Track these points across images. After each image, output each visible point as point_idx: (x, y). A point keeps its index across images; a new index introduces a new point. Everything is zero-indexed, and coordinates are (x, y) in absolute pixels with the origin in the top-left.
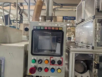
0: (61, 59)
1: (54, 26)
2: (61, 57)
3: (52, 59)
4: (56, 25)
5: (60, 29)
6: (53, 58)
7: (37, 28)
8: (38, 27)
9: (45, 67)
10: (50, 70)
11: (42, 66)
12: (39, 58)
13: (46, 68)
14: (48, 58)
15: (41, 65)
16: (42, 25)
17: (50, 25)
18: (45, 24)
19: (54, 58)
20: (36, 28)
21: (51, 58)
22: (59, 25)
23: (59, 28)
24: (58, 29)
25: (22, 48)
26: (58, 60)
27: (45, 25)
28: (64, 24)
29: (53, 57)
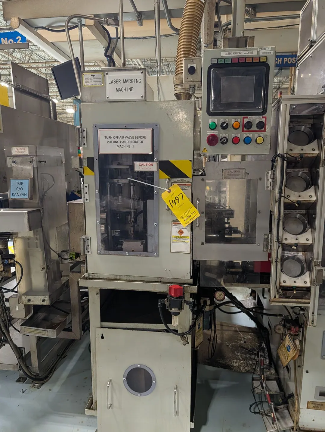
0: (264, 119)
1: (251, 54)
2: (264, 116)
3: (246, 120)
4: (255, 53)
5: (263, 59)
6: (247, 118)
7: (219, 63)
8: (219, 60)
9: (233, 135)
10: (242, 142)
11: (227, 135)
12: (221, 120)
13: (236, 138)
14: (239, 119)
15: (226, 133)
16: (227, 55)
17: (243, 54)
18: (234, 52)
19: (251, 118)
20: (216, 62)
21: (244, 118)
22: (261, 54)
23: (260, 58)
24: (258, 61)
25: (190, 103)
26: (257, 122)
27: (234, 55)
28: (270, 50)
29: (249, 116)
